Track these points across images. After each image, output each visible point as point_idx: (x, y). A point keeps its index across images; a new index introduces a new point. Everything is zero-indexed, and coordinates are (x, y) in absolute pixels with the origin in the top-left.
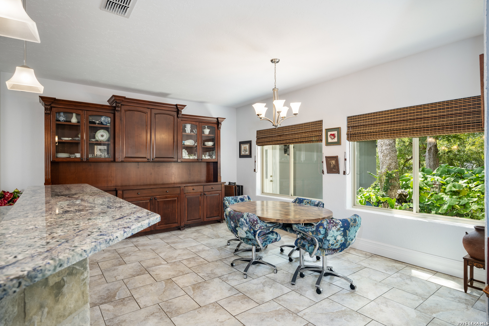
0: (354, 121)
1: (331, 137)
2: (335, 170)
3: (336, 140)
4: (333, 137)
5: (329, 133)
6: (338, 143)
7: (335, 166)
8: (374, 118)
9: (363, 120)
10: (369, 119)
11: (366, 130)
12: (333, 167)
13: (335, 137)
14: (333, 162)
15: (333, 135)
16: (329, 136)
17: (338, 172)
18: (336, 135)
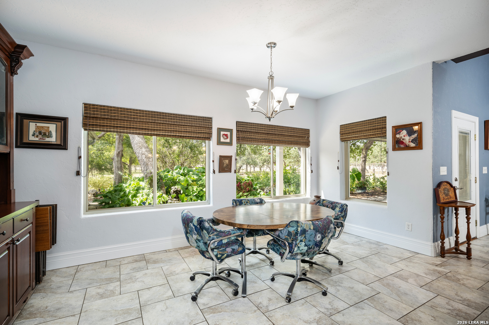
0: (242, 127)
1: (223, 137)
2: (227, 169)
3: (228, 140)
4: (225, 137)
5: (222, 133)
6: (230, 144)
7: (228, 165)
8: (257, 128)
9: (250, 127)
10: (254, 128)
11: (252, 136)
12: (226, 166)
13: (227, 138)
14: (227, 161)
15: (226, 135)
16: (221, 136)
17: (230, 171)
18: (229, 136)
